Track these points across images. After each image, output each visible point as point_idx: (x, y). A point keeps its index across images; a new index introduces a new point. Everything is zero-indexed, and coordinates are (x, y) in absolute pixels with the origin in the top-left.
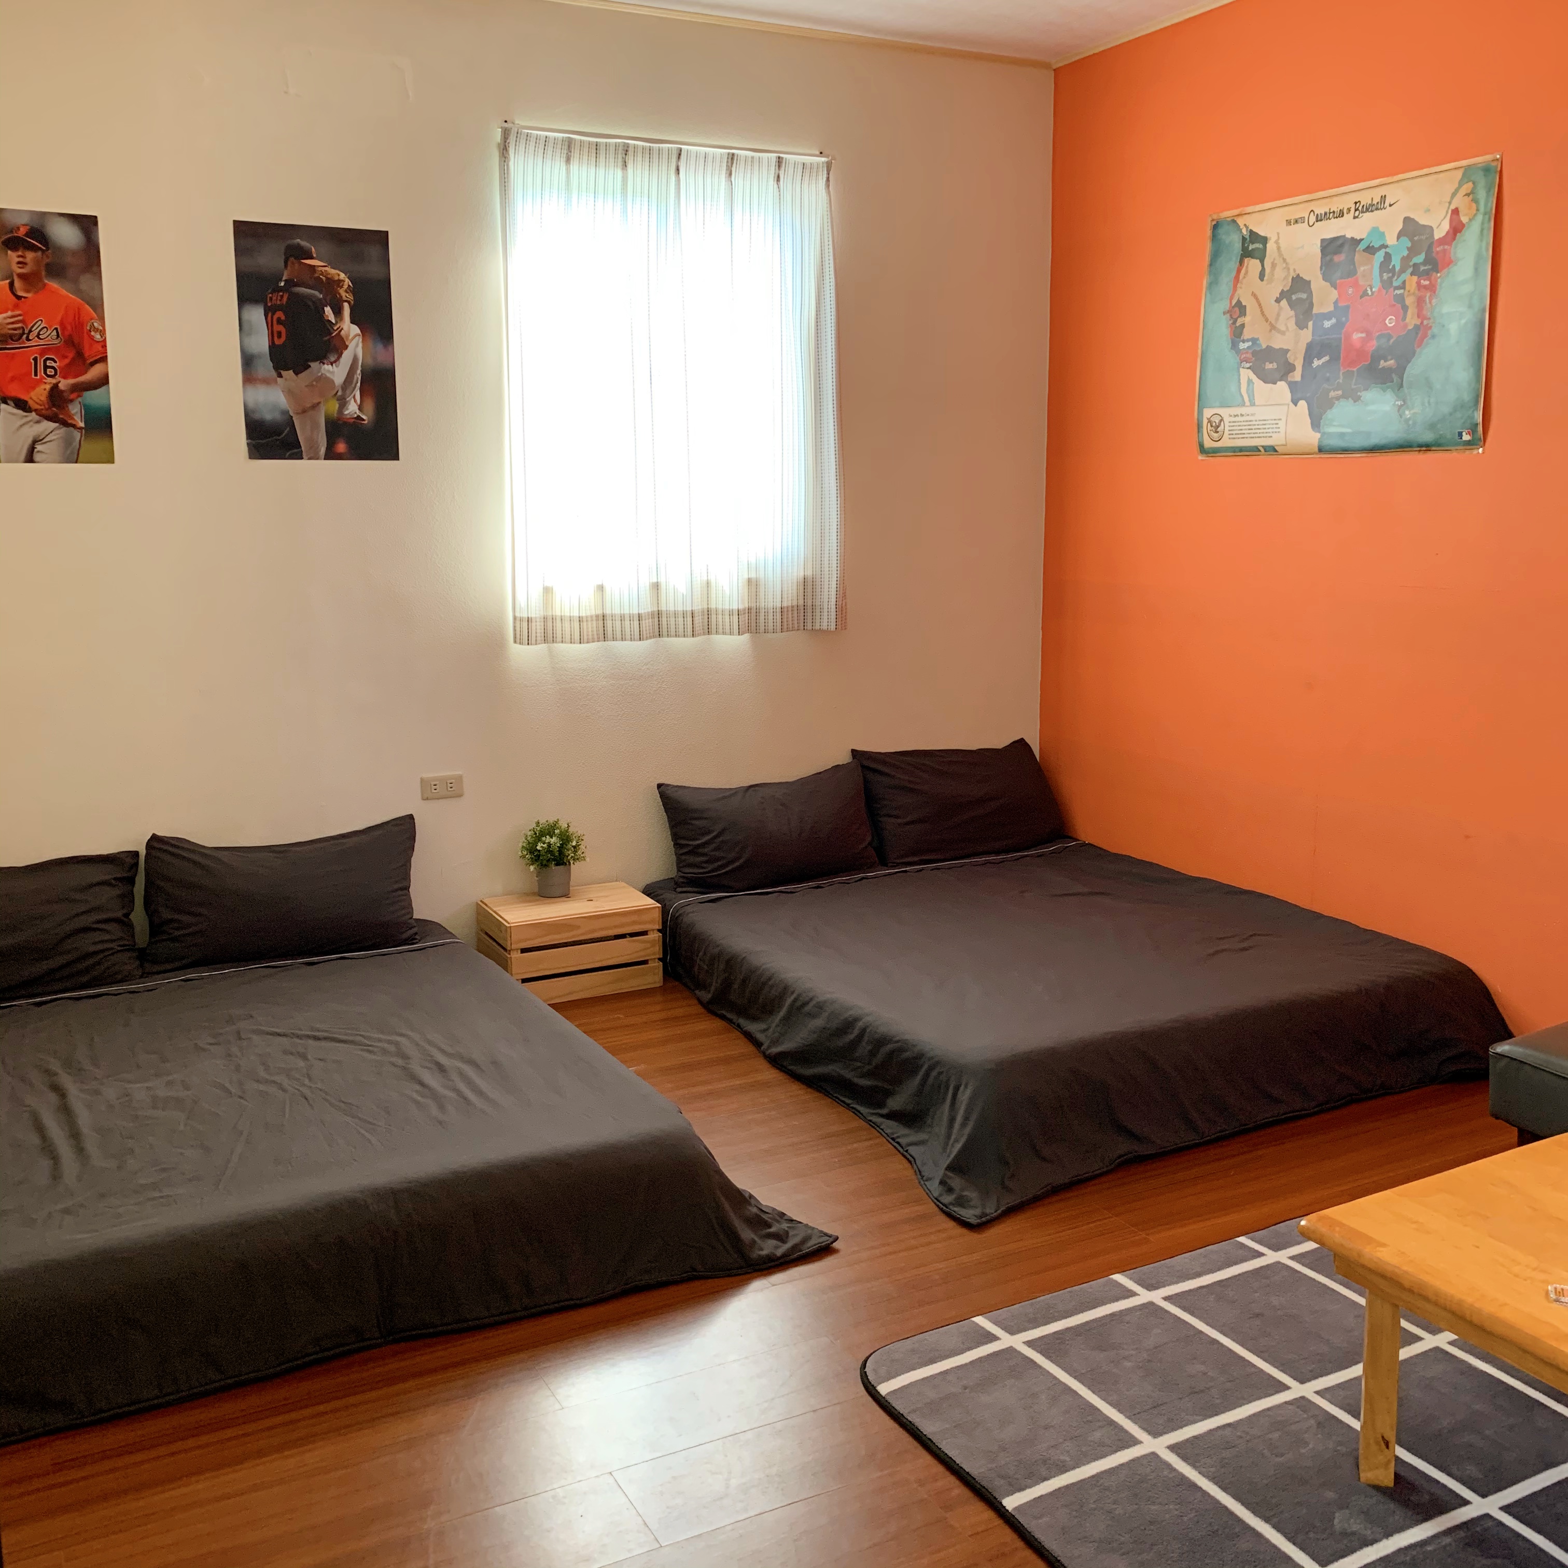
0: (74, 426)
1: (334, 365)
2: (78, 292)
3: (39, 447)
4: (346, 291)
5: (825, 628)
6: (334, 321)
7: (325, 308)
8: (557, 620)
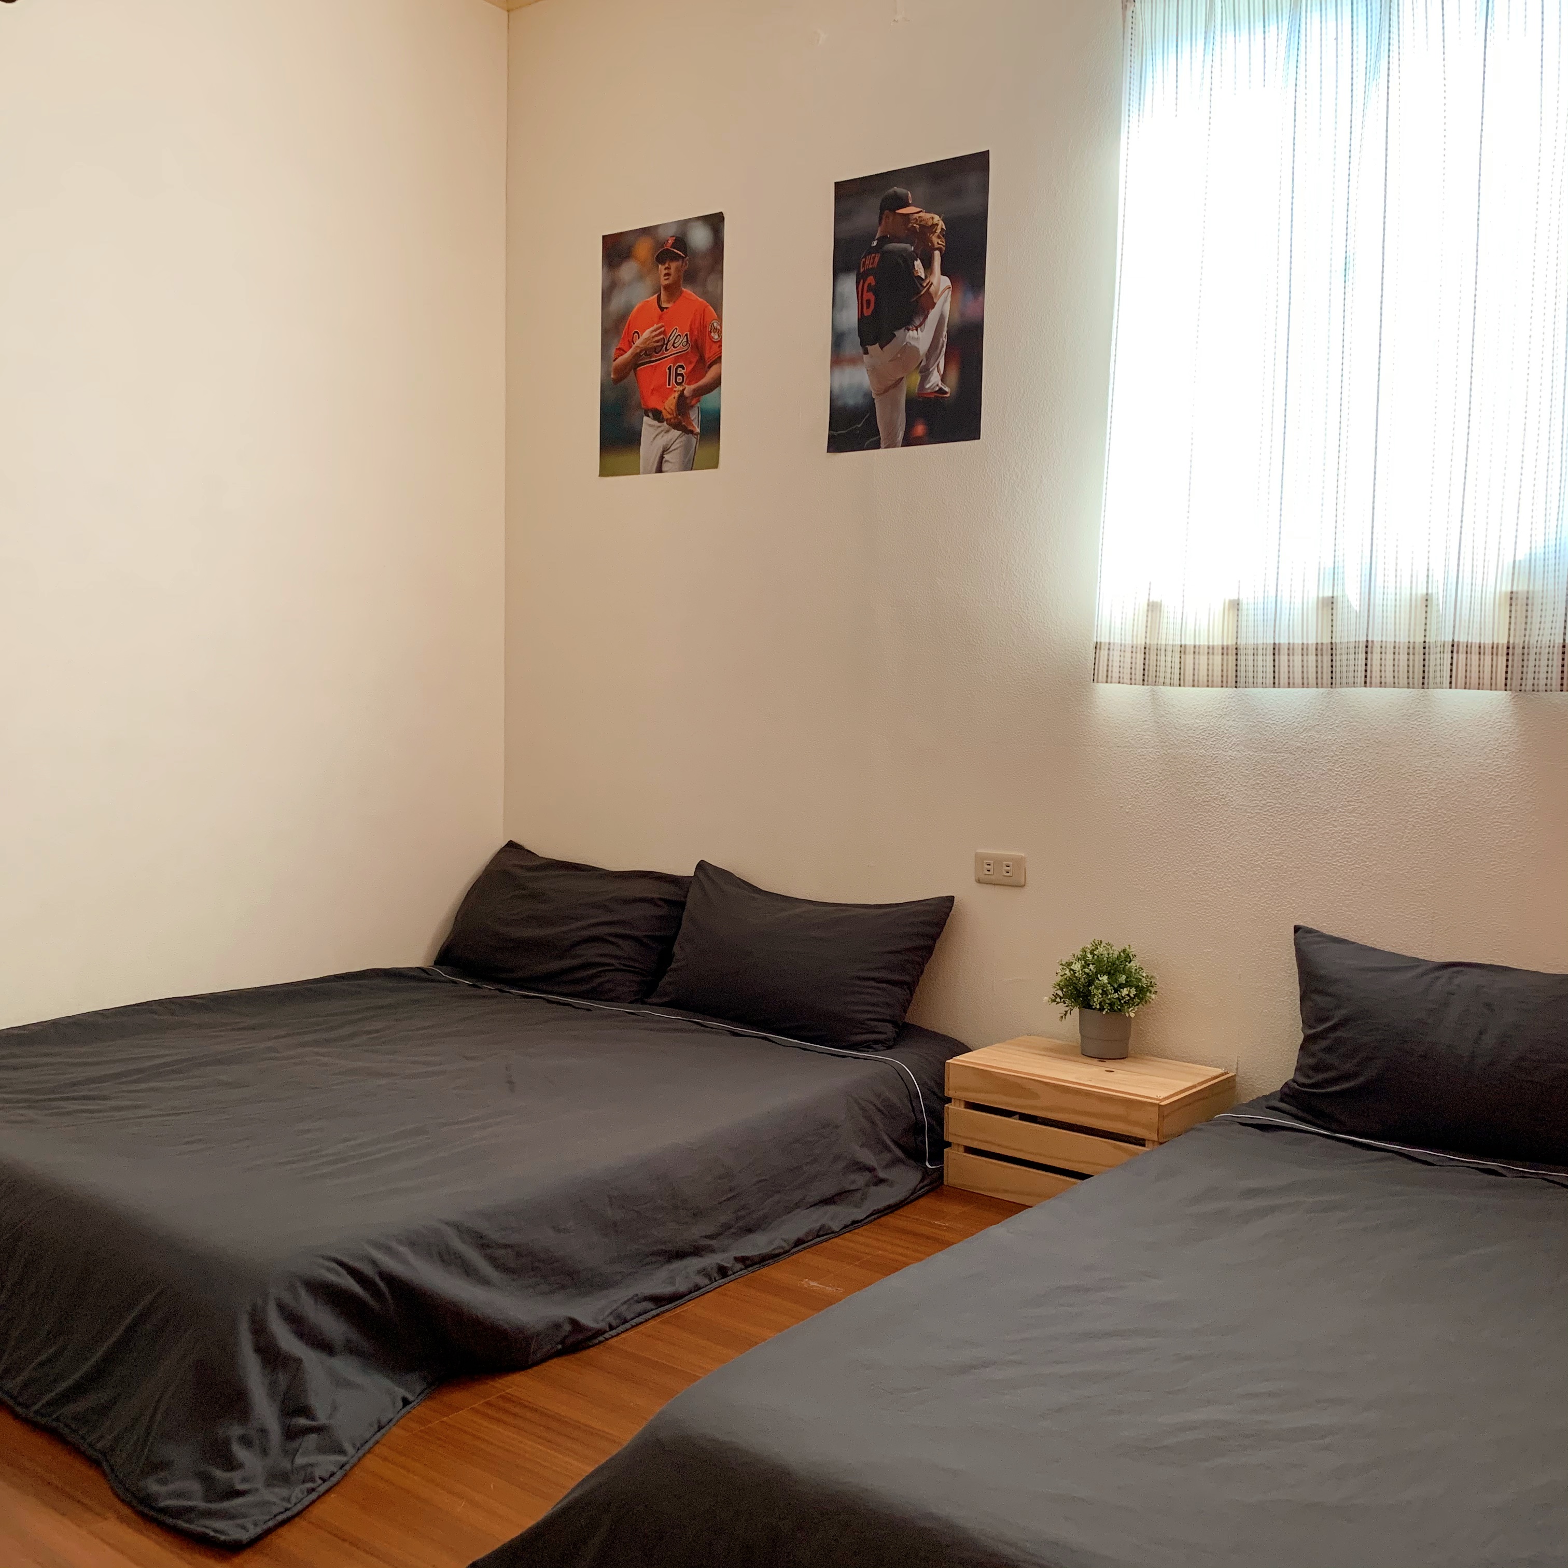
0: (692, 432)
1: (919, 329)
3: (667, 457)
4: (939, 237)
6: (923, 277)
7: (915, 262)
8: (1161, 652)
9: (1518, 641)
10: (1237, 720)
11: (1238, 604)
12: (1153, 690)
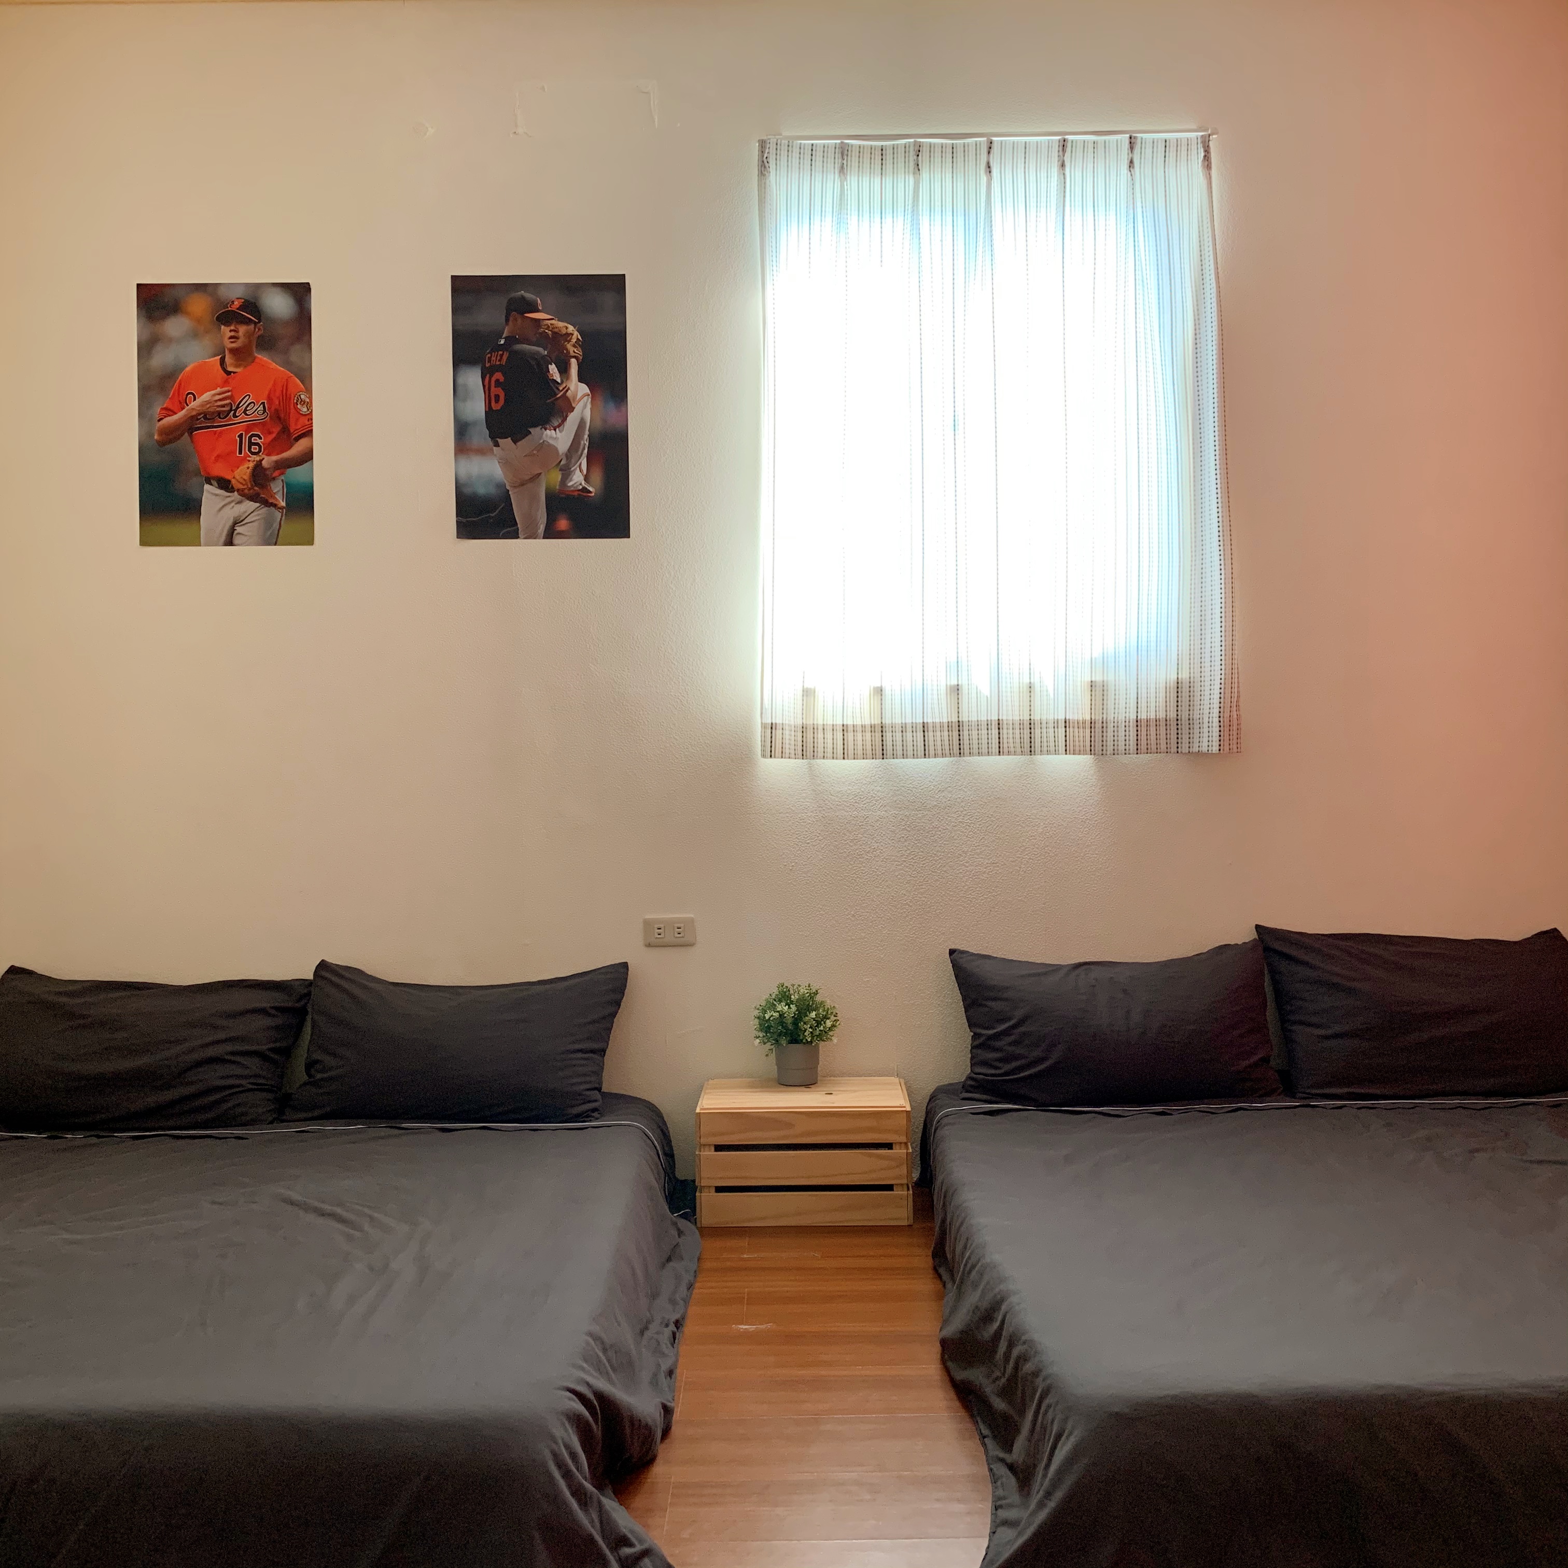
0: (275, 506)
1: (557, 430)
2: (287, 364)
3: (239, 529)
4: (574, 346)
5: (1205, 749)
6: (559, 380)
7: (550, 366)
8: (819, 730)
9: (1098, 717)
10: (883, 785)
11: (881, 690)
12: (809, 763)
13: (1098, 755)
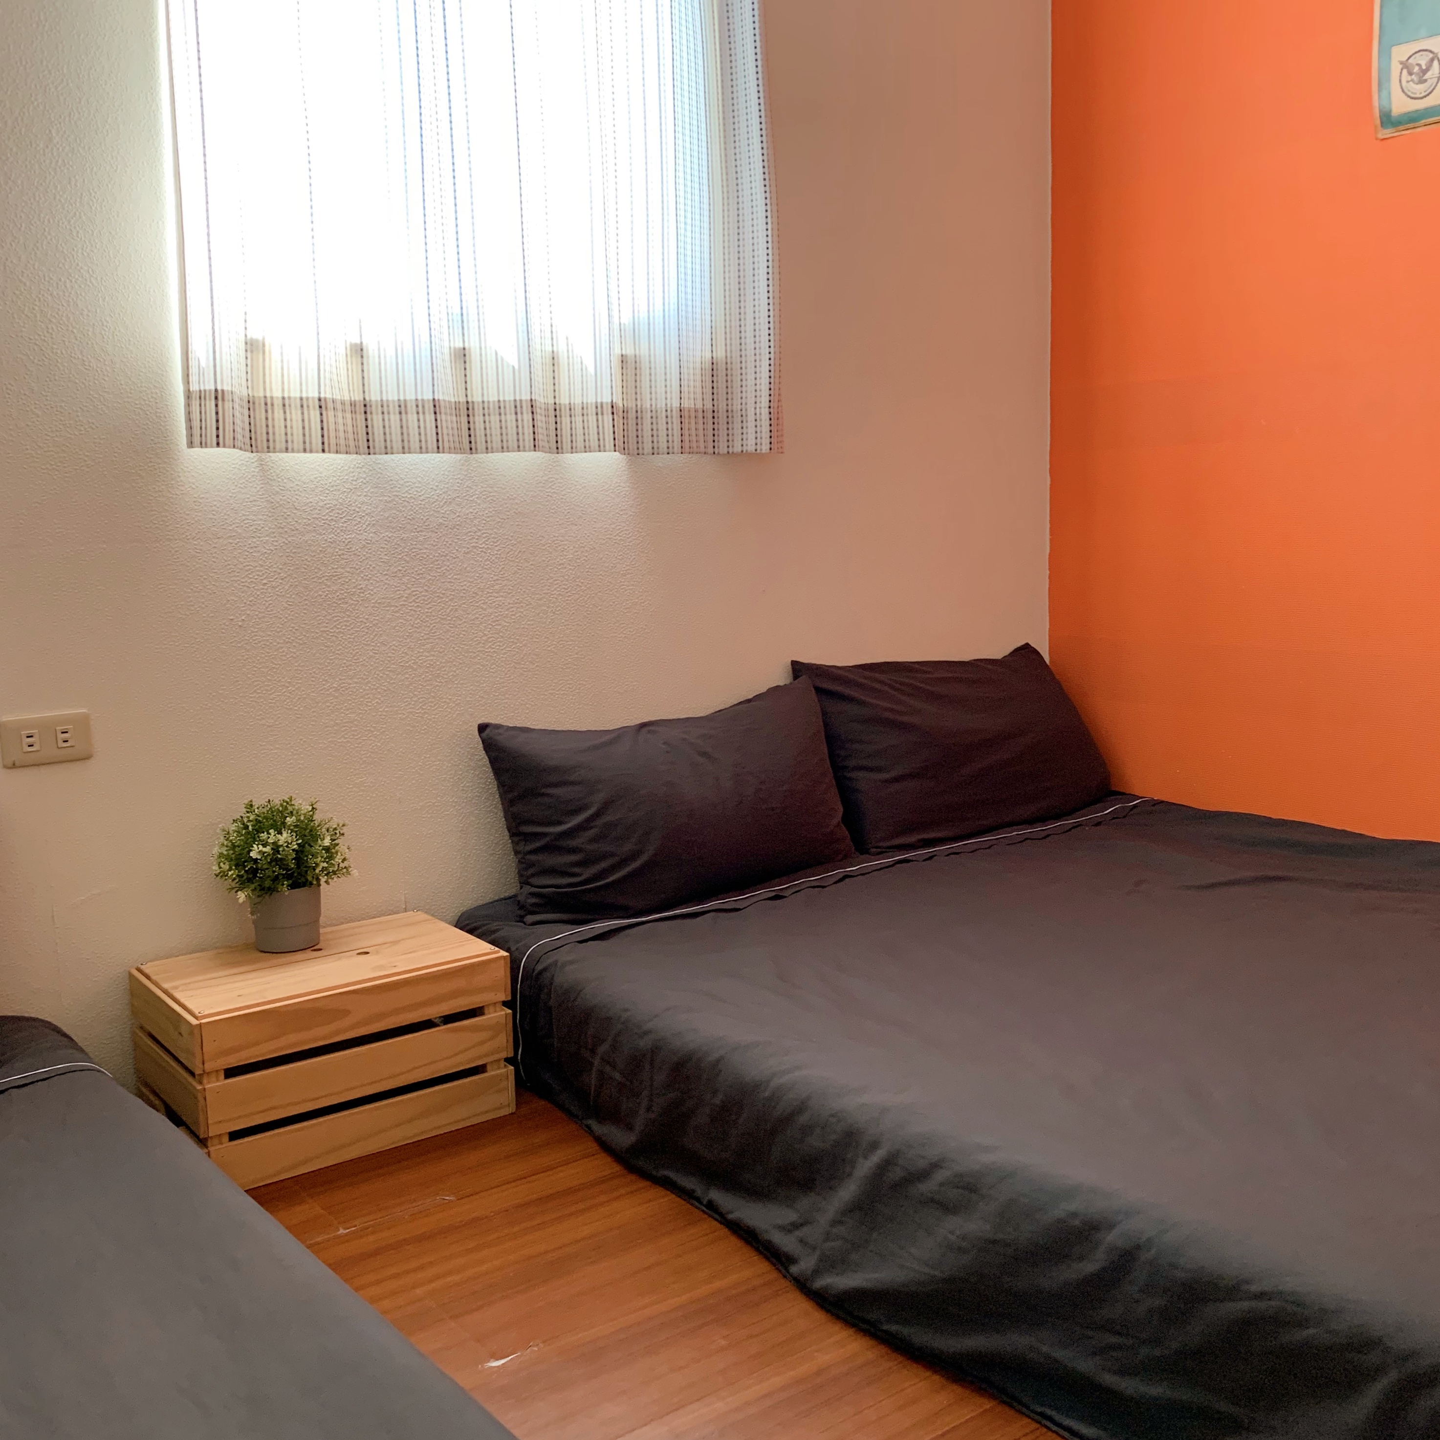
8: (276, 406)
9: (631, 403)
11: (362, 350)
12: (260, 459)
13: (633, 455)
